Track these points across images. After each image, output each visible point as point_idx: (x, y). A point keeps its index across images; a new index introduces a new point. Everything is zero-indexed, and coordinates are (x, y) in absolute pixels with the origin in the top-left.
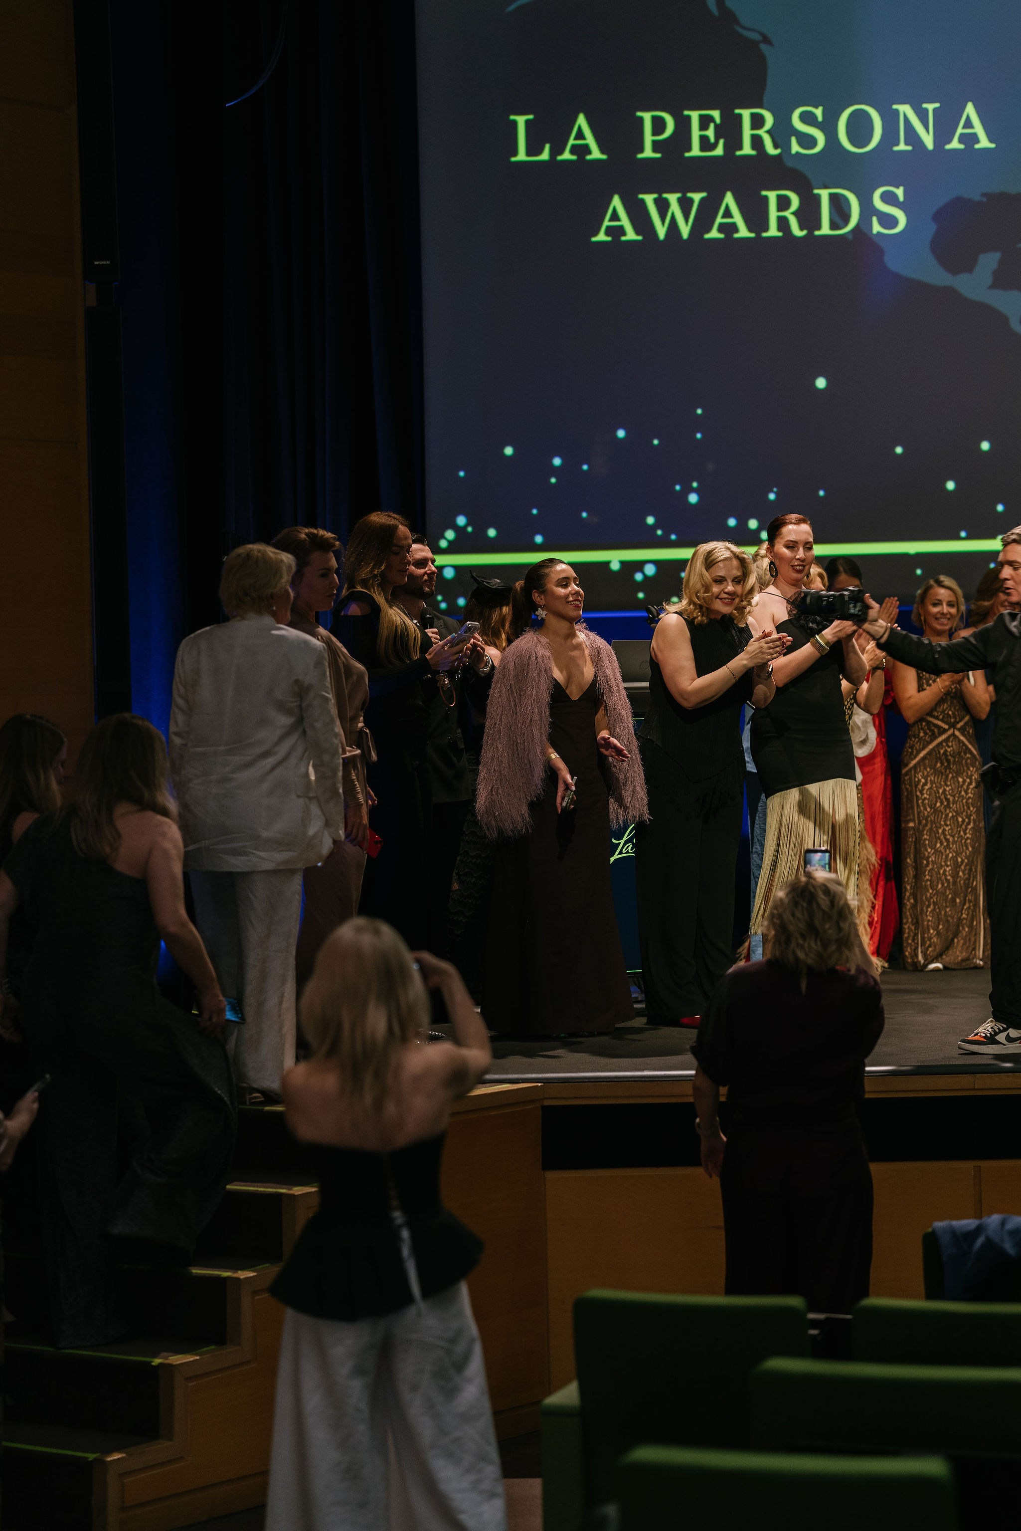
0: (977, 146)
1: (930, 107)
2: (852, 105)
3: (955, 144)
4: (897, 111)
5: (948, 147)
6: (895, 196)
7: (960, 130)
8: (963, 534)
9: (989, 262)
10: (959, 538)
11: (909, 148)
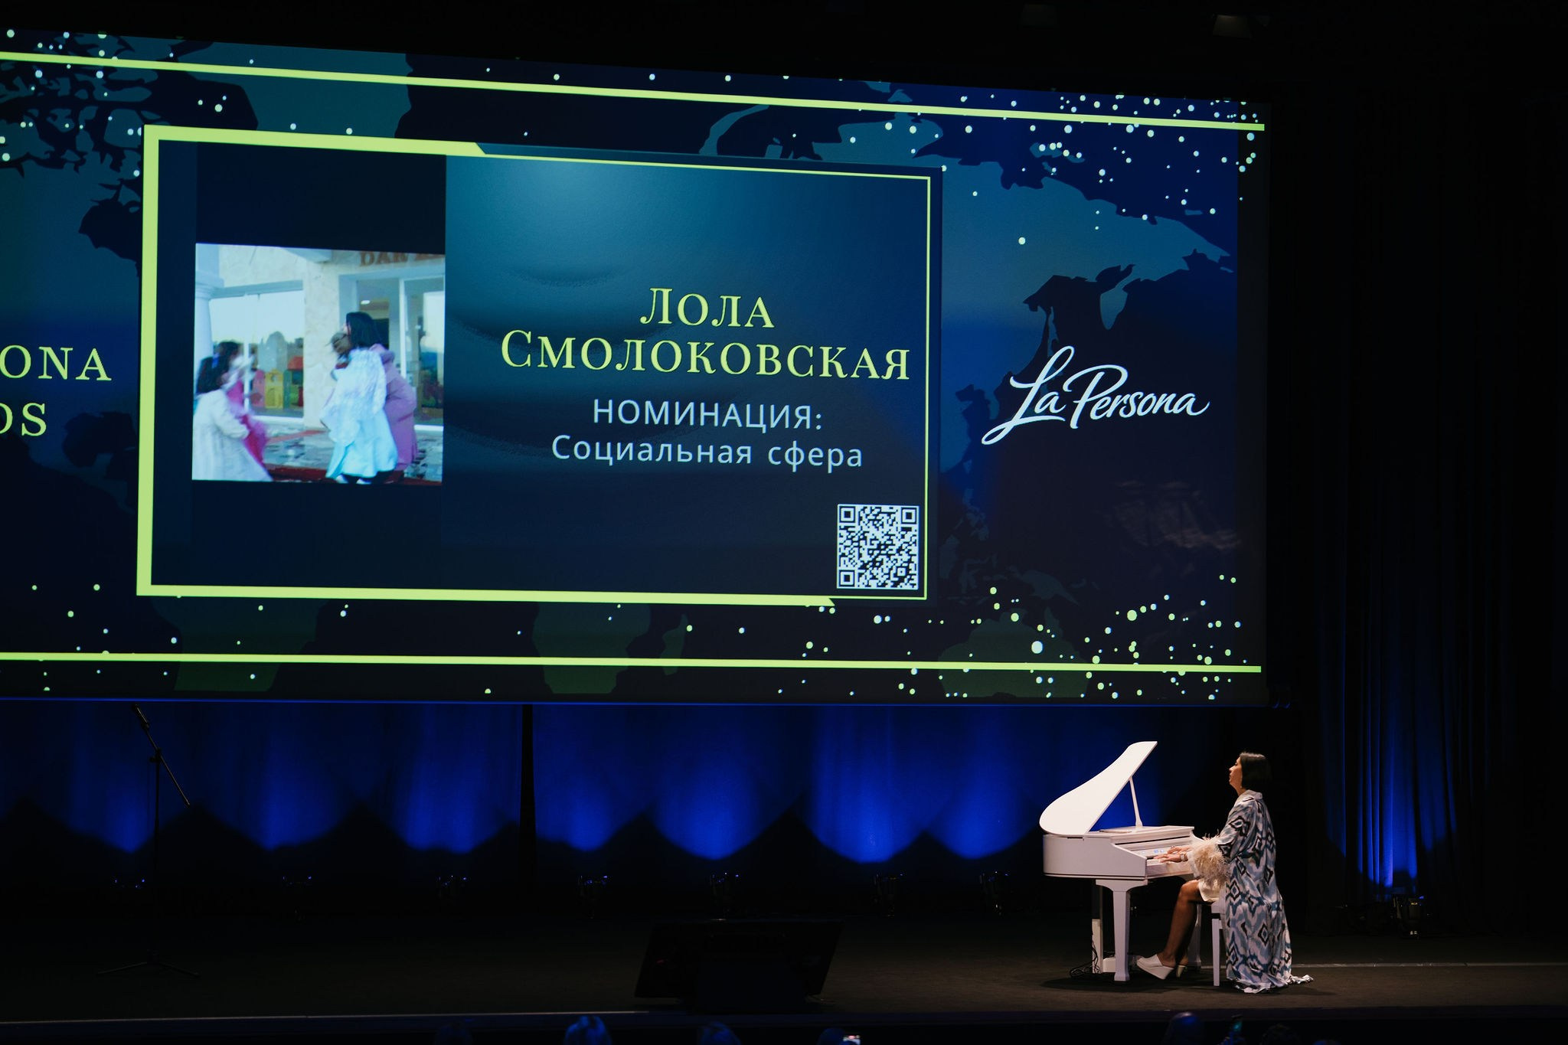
0: (98, 379)
1: (66, 350)
2: (9, 345)
3: (83, 377)
4: (42, 351)
5: (77, 378)
6: (39, 410)
7: (87, 367)
8: (78, 649)
9: (104, 459)
10: (75, 651)
11: (51, 377)
